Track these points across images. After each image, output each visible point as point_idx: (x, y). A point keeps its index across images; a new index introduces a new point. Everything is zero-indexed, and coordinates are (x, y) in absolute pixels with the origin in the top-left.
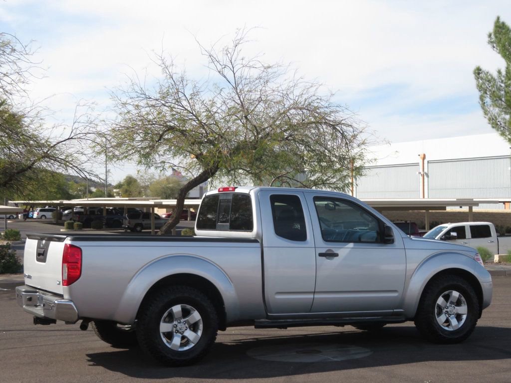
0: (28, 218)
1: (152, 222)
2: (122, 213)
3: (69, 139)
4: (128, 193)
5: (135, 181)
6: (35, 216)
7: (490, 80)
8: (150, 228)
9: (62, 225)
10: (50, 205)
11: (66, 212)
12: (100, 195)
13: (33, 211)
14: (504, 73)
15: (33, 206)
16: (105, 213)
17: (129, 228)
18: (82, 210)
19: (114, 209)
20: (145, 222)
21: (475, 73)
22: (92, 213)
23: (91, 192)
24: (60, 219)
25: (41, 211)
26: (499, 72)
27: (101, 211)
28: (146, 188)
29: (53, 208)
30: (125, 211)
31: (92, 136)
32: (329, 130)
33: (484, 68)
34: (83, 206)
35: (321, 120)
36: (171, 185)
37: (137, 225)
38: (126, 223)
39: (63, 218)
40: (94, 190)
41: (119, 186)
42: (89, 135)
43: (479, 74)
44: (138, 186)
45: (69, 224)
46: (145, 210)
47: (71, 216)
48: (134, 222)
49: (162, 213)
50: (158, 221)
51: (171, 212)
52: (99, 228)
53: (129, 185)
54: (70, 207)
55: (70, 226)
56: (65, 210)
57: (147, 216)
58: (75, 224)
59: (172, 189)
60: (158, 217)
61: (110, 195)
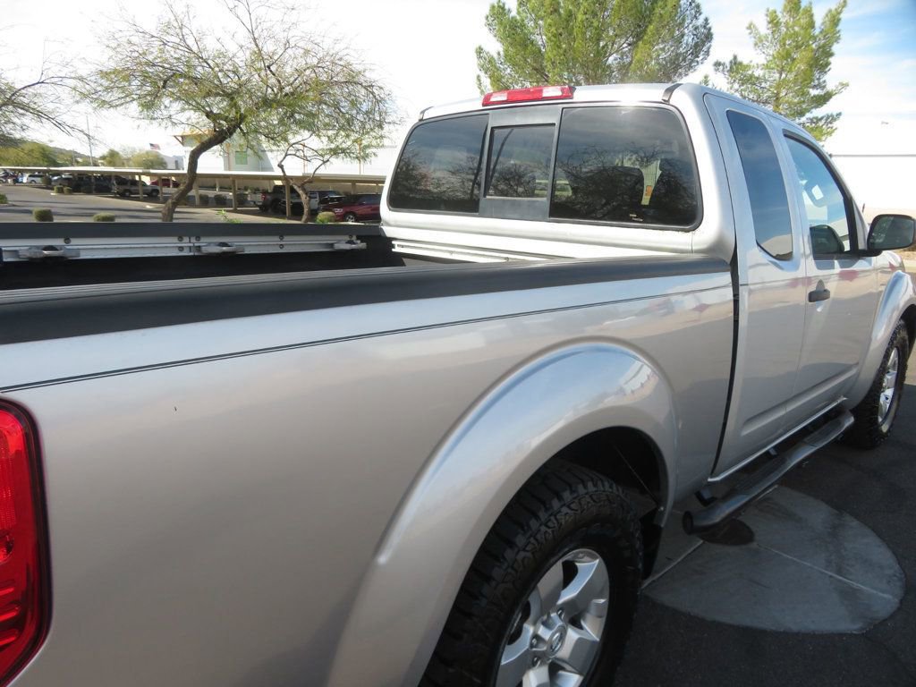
0: (18, 182)
1: (140, 188)
2: (110, 179)
3: (38, 83)
4: (111, 163)
5: (118, 153)
6: (25, 180)
7: (491, 61)
8: (138, 194)
9: (52, 189)
10: (39, 171)
11: (56, 178)
12: (87, 164)
13: (22, 176)
14: (502, 53)
15: (22, 172)
16: (93, 180)
17: (118, 193)
18: (71, 177)
19: (102, 176)
20: (133, 188)
21: (477, 52)
22: (80, 179)
23: (78, 162)
24: (50, 184)
25: (30, 176)
26: (499, 54)
27: (89, 177)
28: (128, 160)
29: (42, 174)
30: (113, 178)
31: (72, 83)
32: (363, 91)
33: (486, 48)
34: (72, 172)
35: (352, 80)
36: (150, 158)
37: (126, 190)
38: (115, 189)
39: (53, 183)
40: (80, 160)
41: (103, 158)
42: (65, 81)
43: (480, 53)
44: (120, 158)
45: (58, 188)
46: (130, 178)
47: (59, 182)
48: (122, 188)
49: (147, 180)
50: (145, 188)
51: (155, 179)
52: (89, 192)
53: (112, 157)
54: (58, 173)
55: (60, 191)
56: (53, 176)
57: (134, 183)
58: (65, 189)
59: (152, 162)
60: (144, 184)
61: (95, 165)
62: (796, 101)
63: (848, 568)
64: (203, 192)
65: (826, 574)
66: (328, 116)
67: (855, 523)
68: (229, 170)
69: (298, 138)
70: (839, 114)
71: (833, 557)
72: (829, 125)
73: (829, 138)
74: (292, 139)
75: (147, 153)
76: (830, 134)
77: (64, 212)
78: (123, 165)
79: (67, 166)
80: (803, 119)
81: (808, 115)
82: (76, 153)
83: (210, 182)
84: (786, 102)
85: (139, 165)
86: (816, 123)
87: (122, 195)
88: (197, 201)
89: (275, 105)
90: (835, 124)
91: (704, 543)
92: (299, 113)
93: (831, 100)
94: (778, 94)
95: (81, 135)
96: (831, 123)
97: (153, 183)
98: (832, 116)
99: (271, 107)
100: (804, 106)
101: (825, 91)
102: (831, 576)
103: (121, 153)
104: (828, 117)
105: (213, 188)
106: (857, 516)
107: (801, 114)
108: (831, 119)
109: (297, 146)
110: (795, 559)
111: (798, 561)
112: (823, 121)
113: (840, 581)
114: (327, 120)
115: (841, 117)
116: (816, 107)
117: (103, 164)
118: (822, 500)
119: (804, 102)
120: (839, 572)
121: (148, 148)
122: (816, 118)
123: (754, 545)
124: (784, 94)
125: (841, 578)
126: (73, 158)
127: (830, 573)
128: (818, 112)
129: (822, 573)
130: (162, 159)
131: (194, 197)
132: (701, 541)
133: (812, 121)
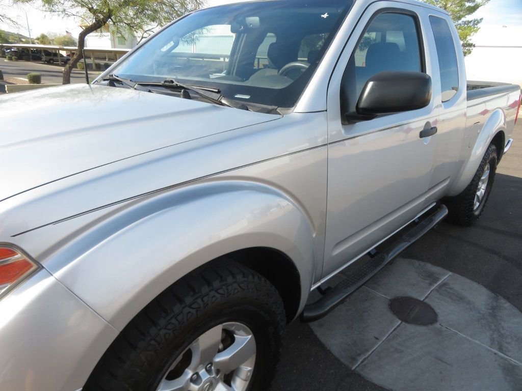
1: (59, 58)
2: (41, 53)
4: (43, 43)
5: (46, 36)
8: (58, 61)
9: (6, 58)
11: (8, 51)
16: (30, 53)
17: (46, 61)
18: (17, 50)
19: (36, 50)
20: (55, 58)
22: (23, 52)
23: (22, 41)
24: (5, 55)
27: (28, 51)
28: (53, 40)
30: (42, 51)
36: (66, 40)
37: (50, 60)
38: (44, 58)
40: (24, 40)
41: (38, 39)
44: (48, 39)
45: (9, 57)
46: (54, 52)
47: (10, 53)
48: (48, 58)
49: (64, 53)
50: (62, 58)
51: (69, 53)
52: (28, 60)
53: (43, 39)
54: (10, 48)
55: (10, 59)
56: (7, 49)
57: (56, 55)
58: (13, 58)
59: (67, 42)
60: (62, 56)
61: (33, 43)
62: (457, 10)
63: (506, 345)
64: (97, 61)
65: (492, 351)
66: (166, 12)
67: (507, 305)
68: (115, 48)
69: (150, 27)
70: (481, 19)
71: (495, 336)
72: (476, 26)
73: (475, 34)
74: (146, 28)
75: (64, 37)
76: (476, 31)
77: (10, 72)
78: (50, 44)
79: (15, 44)
80: (460, 22)
81: (463, 19)
82: (22, 35)
83: (102, 55)
84: (451, 10)
85: (60, 44)
86: (468, 24)
87: (49, 62)
88: (94, 67)
89: (131, 4)
90: (479, 25)
91: (401, 323)
92: (147, 10)
93: (478, 10)
94: (446, 5)
95: (8, 21)
96: (476, 25)
97: (68, 55)
98: (477, 20)
99: (128, 5)
100: (461, 13)
101: (475, 4)
102: (495, 354)
103: (48, 36)
104: (475, 21)
105: (105, 59)
106: (507, 298)
107: (459, 18)
108: (477, 22)
109: (149, 32)
110: (467, 337)
111: (470, 339)
112: (472, 23)
113: (502, 358)
114: (166, 15)
115: (483, 21)
116: (469, 14)
117: (38, 43)
118: (483, 285)
119: (461, 11)
120: (501, 349)
121: (65, 34)
122: (468, 21)
123: (437, 325)
124: (449, 5)
125: (502, 355)
126: (19, 38)
127: (494, 350)
128: (469, 18)
129: (489, 350)
130: (74, 40)
131: (92, 64)
132: (400, 322)
133: (465, 23)
